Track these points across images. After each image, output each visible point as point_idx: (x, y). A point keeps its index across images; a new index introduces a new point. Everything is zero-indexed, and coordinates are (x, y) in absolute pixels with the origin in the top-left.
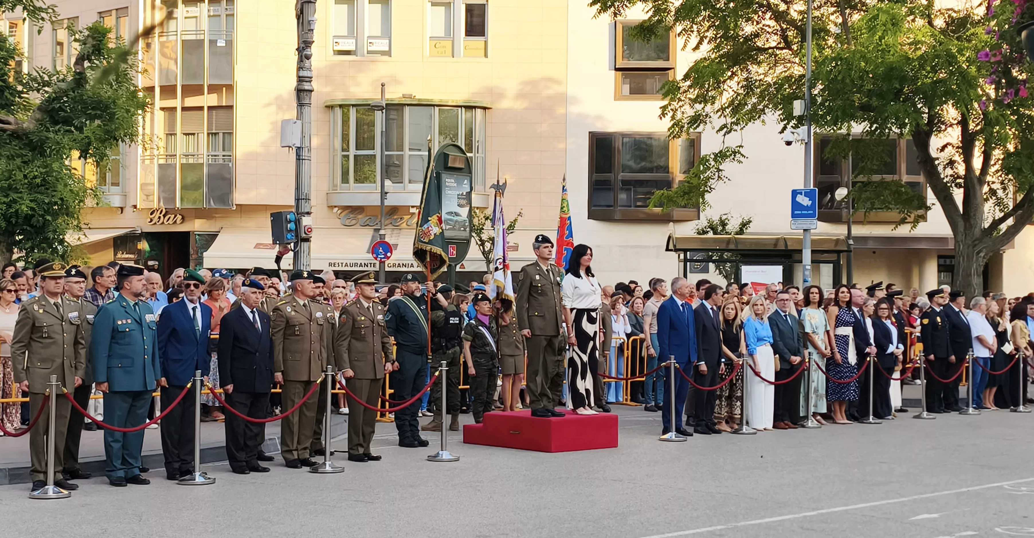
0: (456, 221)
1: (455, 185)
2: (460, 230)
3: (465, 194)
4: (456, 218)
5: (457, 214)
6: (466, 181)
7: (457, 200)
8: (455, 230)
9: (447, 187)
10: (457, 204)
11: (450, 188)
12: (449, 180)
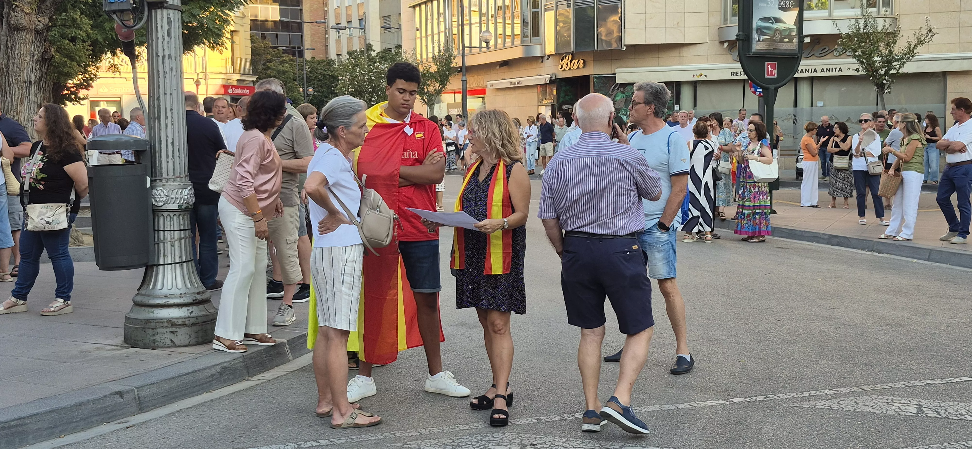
0: (777, 30)
2: (781, 42)
5: (777, 20)
7: (778, 2)
8: (774, 41)
10: (777, 6)
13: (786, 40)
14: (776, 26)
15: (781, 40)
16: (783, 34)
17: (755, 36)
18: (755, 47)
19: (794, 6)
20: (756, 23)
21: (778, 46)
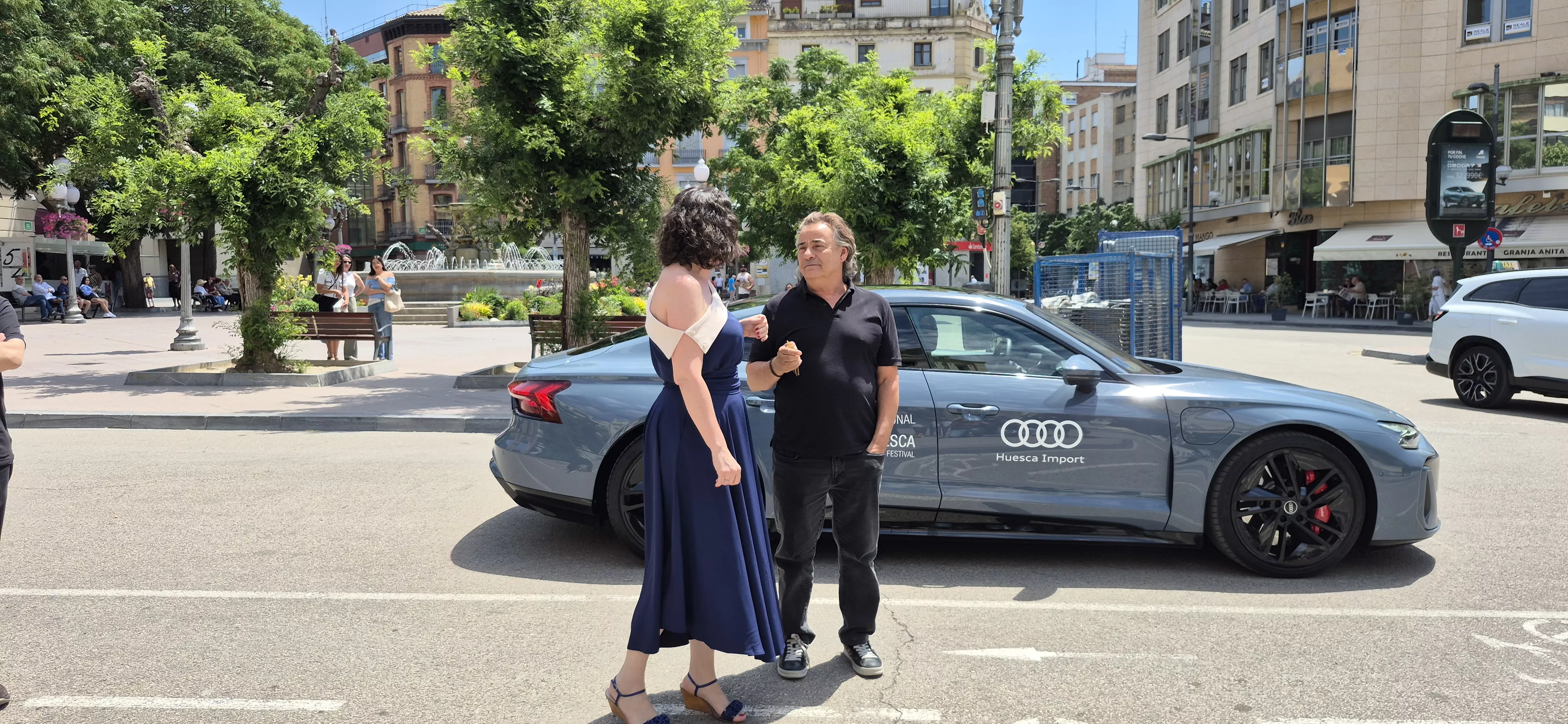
0: (1464, 197)
1: (1464, 157)
3: (1480, 166)
5: (1465, 189)
6: (1482, 152)
7: (1466, 174)
8: (1462, 207)
9: (1450, 159)
10: (1465, 178)
11: (1456, 161)
12: (1454, 152)
13: (1474, 205)
14: (1463, 194)
15: (1469, 206)
16: (1471, 200)
17: (1443, 203)
18: (1441, 212)
19: (1483, 178)
20: (1443, 191)
21: (1466, 211)
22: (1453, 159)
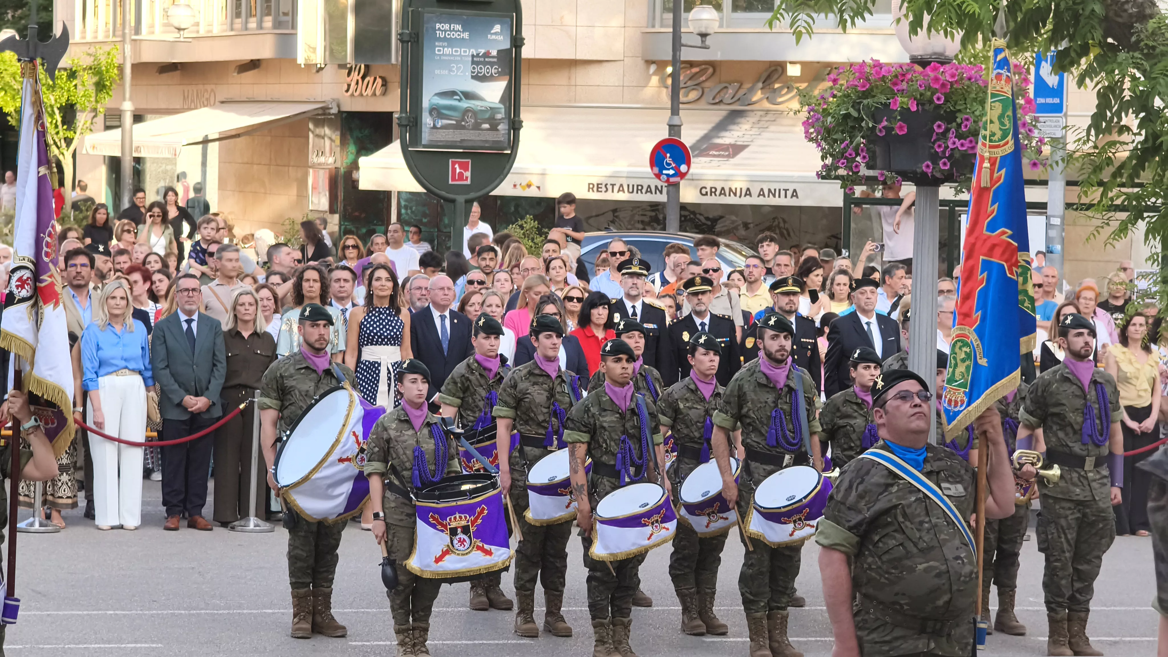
0: (467, 111)
1: (466, 35)
2: (477, 127)
3: (494, 53)
4: (465, 104)
5: (468, 96)
6: (497, 28)
7: (470, 68)
8: (463, 128)
9: (439, 39)
10: (468, 74)
11: (451, 42)
12: (447, 26)
13: (486, 126)
16: (480, 116)
17: (427, 120)
18: (426, 136)
19: (501, 74)
20: (428, 99)
21: (470, 136)
22: (445, 39)
